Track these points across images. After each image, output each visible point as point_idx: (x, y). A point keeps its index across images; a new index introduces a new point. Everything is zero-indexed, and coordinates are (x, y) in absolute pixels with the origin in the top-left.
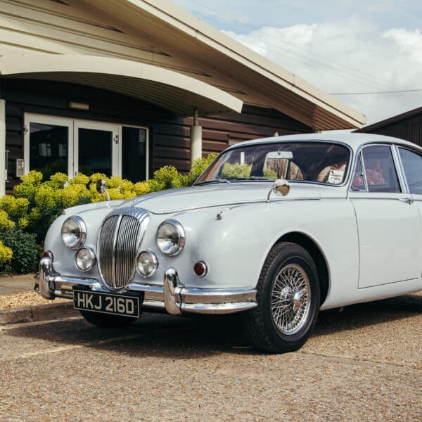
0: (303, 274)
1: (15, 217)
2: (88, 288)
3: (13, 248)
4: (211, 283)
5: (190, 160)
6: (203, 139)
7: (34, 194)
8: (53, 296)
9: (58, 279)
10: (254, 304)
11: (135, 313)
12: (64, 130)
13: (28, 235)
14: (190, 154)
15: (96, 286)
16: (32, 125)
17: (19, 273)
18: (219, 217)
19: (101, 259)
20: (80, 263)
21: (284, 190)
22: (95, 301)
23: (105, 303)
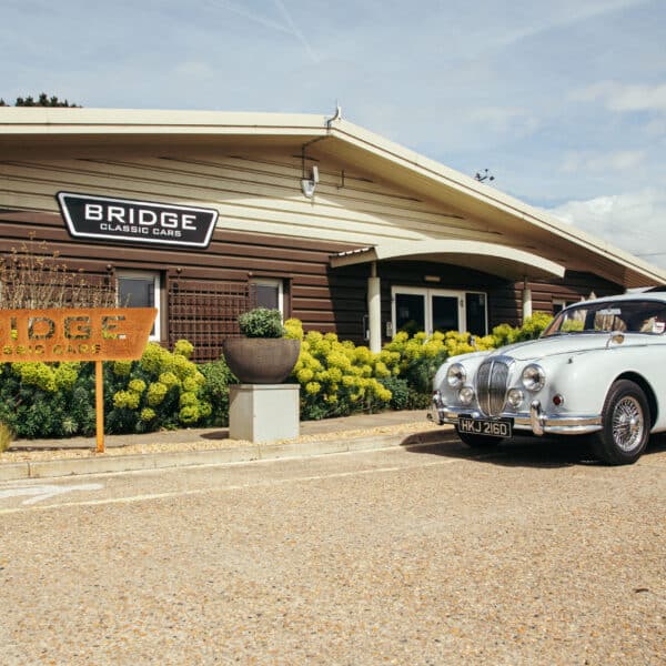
0: (637, 405)
1: (390, 367)
2: (469, 416)
3: (391, 390)
4: (565, 410)
5: (522, 317)
6: (533, 300)
7: (404, 349)
8: (442, 423)
9: (445, 410)
10: (600, 427)
11: (508, 434)
12: (421, 298)
13: (400, 381)
14: (522, 312)
15: (476, 415)
16: (397, 295)
17: (395, 409)
18: (570, 361)
19: (479, 395)
20: (462, 398)
21: (620, 339)
22: (476, 426)
23: (484, 427)
